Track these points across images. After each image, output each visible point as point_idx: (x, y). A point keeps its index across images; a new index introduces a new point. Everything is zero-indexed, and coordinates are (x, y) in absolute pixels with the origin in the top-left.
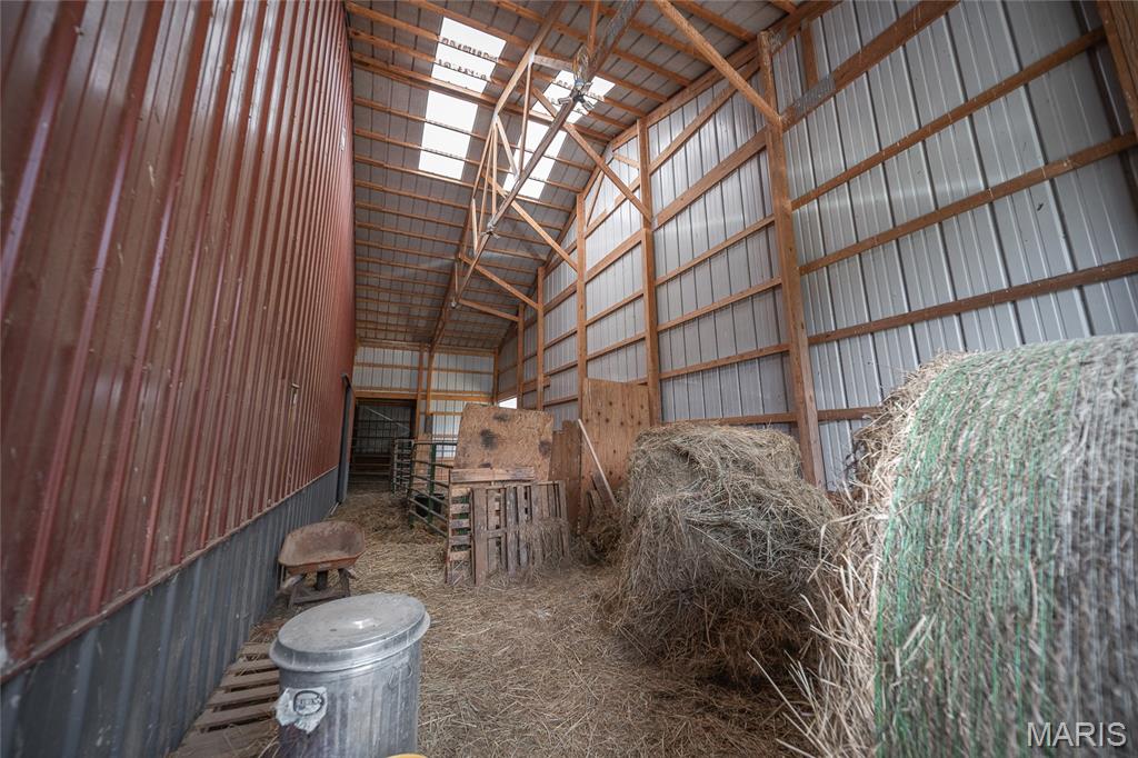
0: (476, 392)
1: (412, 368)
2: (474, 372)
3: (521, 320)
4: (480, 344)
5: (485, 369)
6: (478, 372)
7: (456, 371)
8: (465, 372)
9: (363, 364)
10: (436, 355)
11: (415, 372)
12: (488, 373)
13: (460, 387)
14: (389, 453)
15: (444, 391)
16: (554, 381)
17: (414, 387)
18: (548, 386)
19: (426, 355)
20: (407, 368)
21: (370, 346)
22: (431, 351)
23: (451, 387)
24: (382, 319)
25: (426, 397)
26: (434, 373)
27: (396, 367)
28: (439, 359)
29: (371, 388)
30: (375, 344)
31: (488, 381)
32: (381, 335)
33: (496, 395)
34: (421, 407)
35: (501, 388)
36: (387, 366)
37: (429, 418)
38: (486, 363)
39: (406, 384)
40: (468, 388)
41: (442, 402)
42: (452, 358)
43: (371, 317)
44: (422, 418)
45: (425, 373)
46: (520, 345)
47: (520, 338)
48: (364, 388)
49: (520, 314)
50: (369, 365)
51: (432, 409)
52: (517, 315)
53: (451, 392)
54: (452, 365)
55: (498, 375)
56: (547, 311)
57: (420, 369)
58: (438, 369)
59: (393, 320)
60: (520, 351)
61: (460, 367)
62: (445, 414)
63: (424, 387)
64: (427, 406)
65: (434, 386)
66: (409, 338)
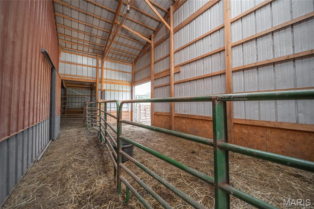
0: (124, 81)
1: (93, 67)
2: (123, 72)
3: (153, 43)
4: (126, 59)
5: (128, 71)
6: (125, 72)
7: (115, 70)
8: (119, 71)
9: (65, 62)
10: (105, 62)
11: (95, 69)
12: (129, 73)
13: (117, 78)
14: (82, 109)
15: (109, 80)
16: (182, 69)
17: (95, 77)
18: (179, 72)
19: (100, 61)
20: (90, 66)
21: (69, 53)
22: (102, 59)
23: (113, 78)
24: (75, 34)
25: (101, 82)
26: (105, 71)
27: (84, 65)
28: (107, 64)
29: (71, 75)
30: (71, 51)
31: (129, 76)
32: (75, 47)
33: (133, 83)
34: (99, 86)
35: (136, 80)
36: (79, 65)
37: (103, 92)
38: (128, 68)
39: (90, 75)
40: (121, 79)
41: (109, 85)
42: (113, 64)
43: (68, 32)
44: (99, 92)
45: (100, 70)
46: (153, 55)
47: (153, 51)
48: (67, 75)
49: (152, 39)
50: (69, 63)
51: (104, 88)
52: (150, 39)
53: (113, 80)
54: (113, 68)
55: (134, 74)
56: (177, 30)
57: (97, 67)
58: (107, 69)
59: (81, 36)
60: (153, 58)
61: (117, 69)
62: (110, 90)
63: (100, 77)
64: (102, 86)
65: (105, 77)
66: (91, 51)
